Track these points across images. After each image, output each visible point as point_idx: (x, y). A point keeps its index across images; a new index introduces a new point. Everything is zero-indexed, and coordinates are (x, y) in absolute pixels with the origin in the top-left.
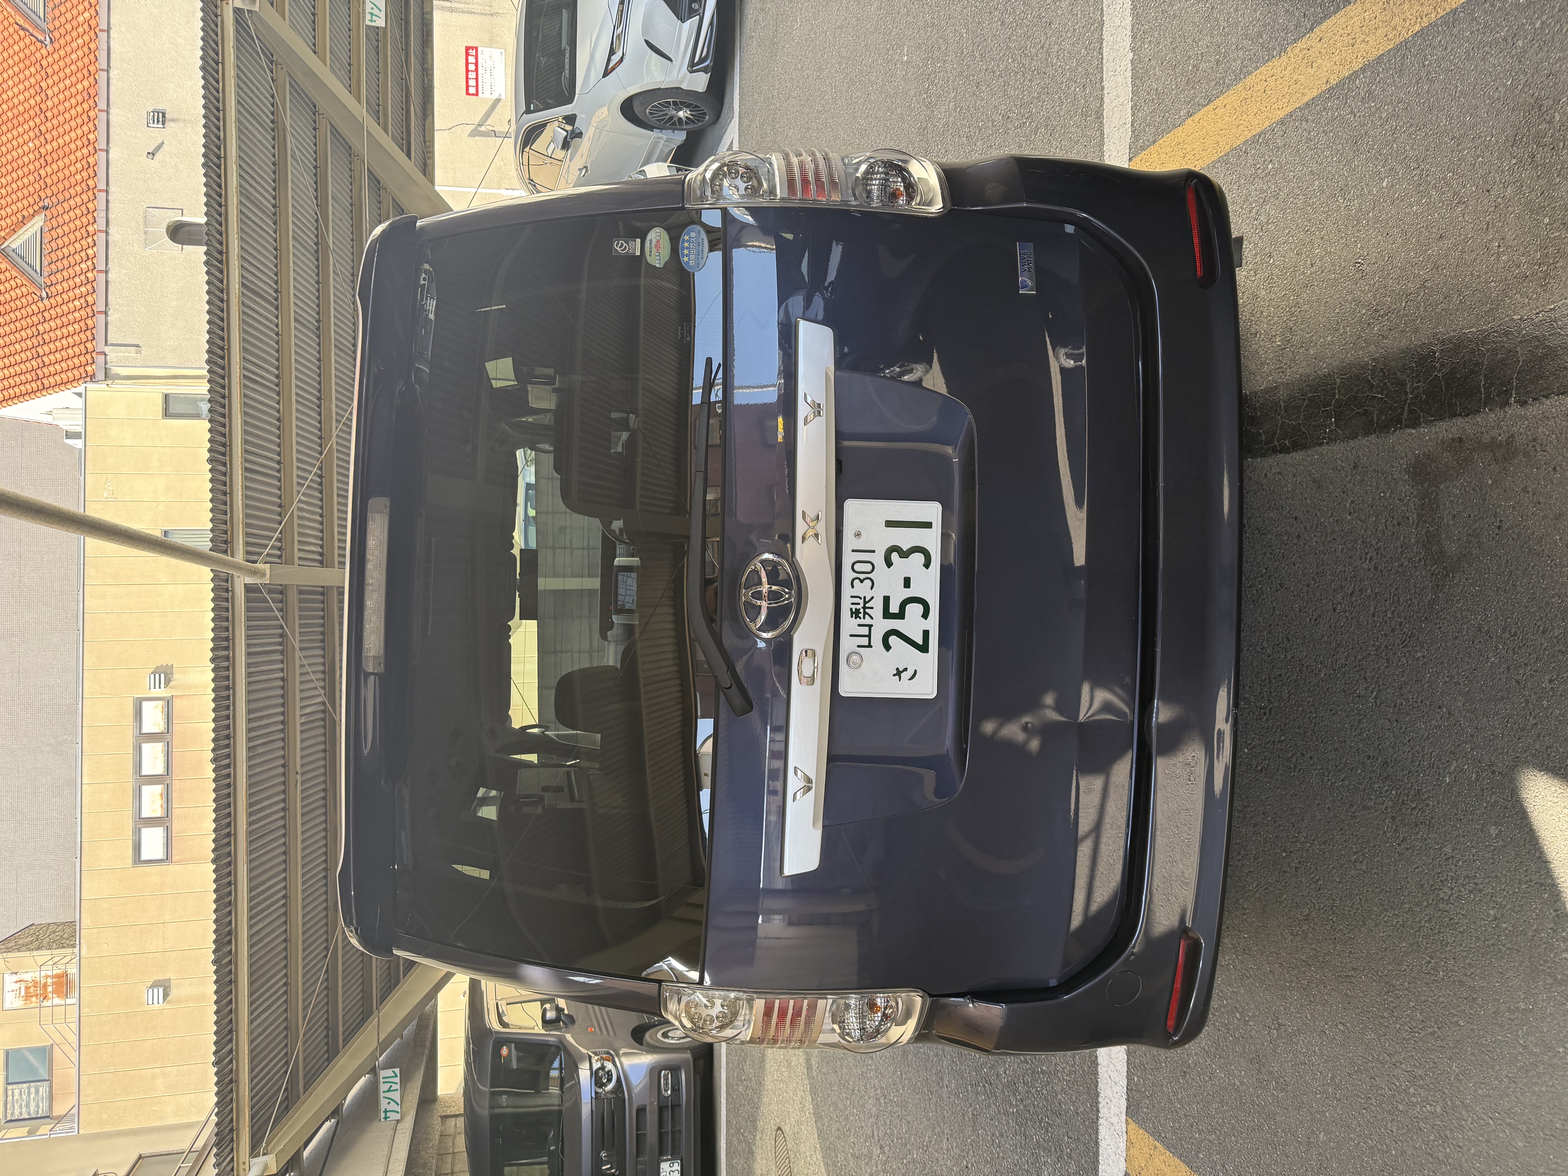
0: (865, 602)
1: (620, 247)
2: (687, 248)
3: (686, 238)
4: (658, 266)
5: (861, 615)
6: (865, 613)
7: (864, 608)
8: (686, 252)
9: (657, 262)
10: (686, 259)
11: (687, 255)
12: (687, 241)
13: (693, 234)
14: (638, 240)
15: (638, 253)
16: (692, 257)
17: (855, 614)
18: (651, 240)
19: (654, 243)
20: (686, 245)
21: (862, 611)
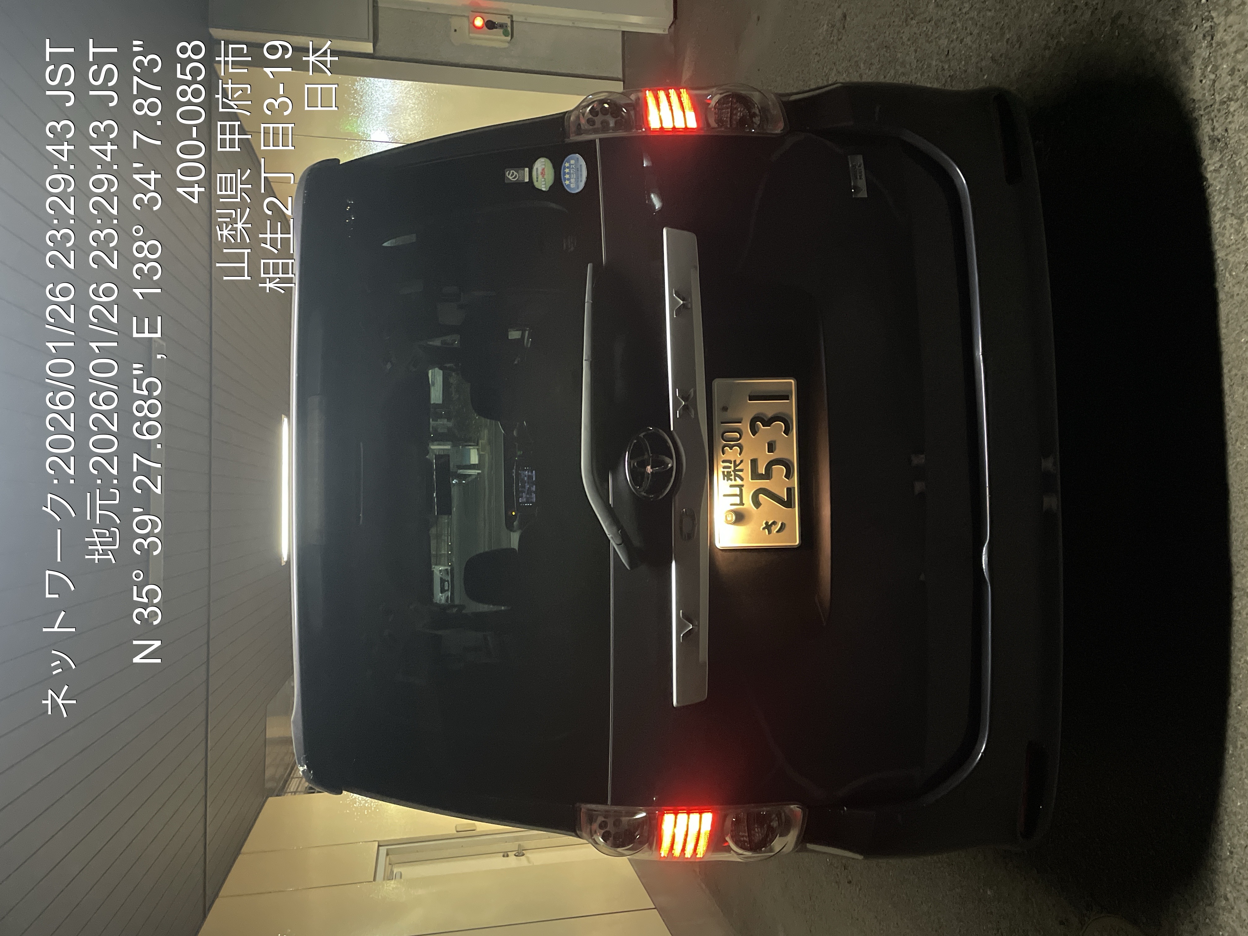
0: (736, 466)
1: (512, 175)
2: (568, 173)
4: (544, 189)
5: (732, 477)
6: (736, 475)
7: (735, 471)
8: (567, 176)
9: (543, 186)
10: (567, 182)
11: (568, 179)
12: (568, 168)
13: (572, 162)
14: (527, 169)
15: (527, 180)
16: (573, 180)
18: (537, 169)
19: (540, 171)
20: (567, 170)
21: (732, 473)
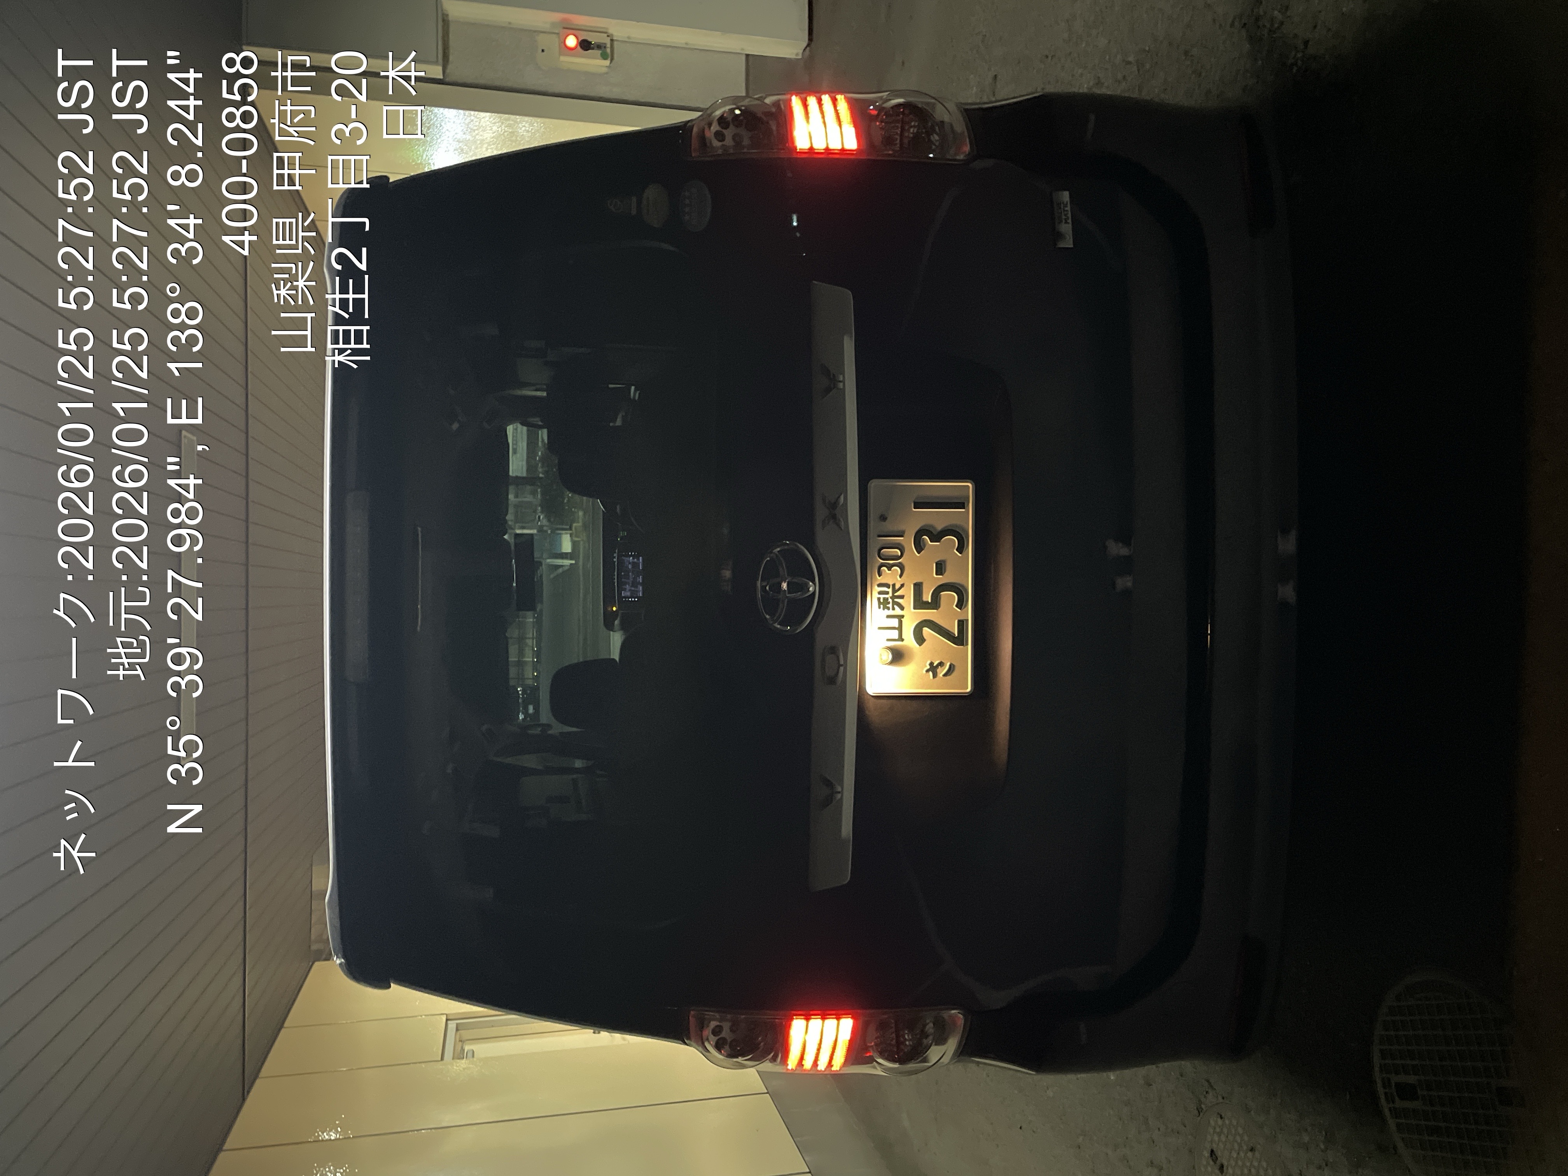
0: (894, 591)
1: (615, 206)
2: (688, 205)
3: (687, 194)
4: (656, 224)
5: (890, 606)
6: (894, 603)
7: (893, 597)
8: (687, 210)
9: (655, 221)
10: (687, 217)
11: (689, 213)
12: (688, 198)
13: (694, 191)
14: (634, 199)
15: (634, 212)
16: (694, 215)
17: (884, 604)
18: (648, 198)
19: (651, 201)
20: (687, 202)
21: (890, 600)
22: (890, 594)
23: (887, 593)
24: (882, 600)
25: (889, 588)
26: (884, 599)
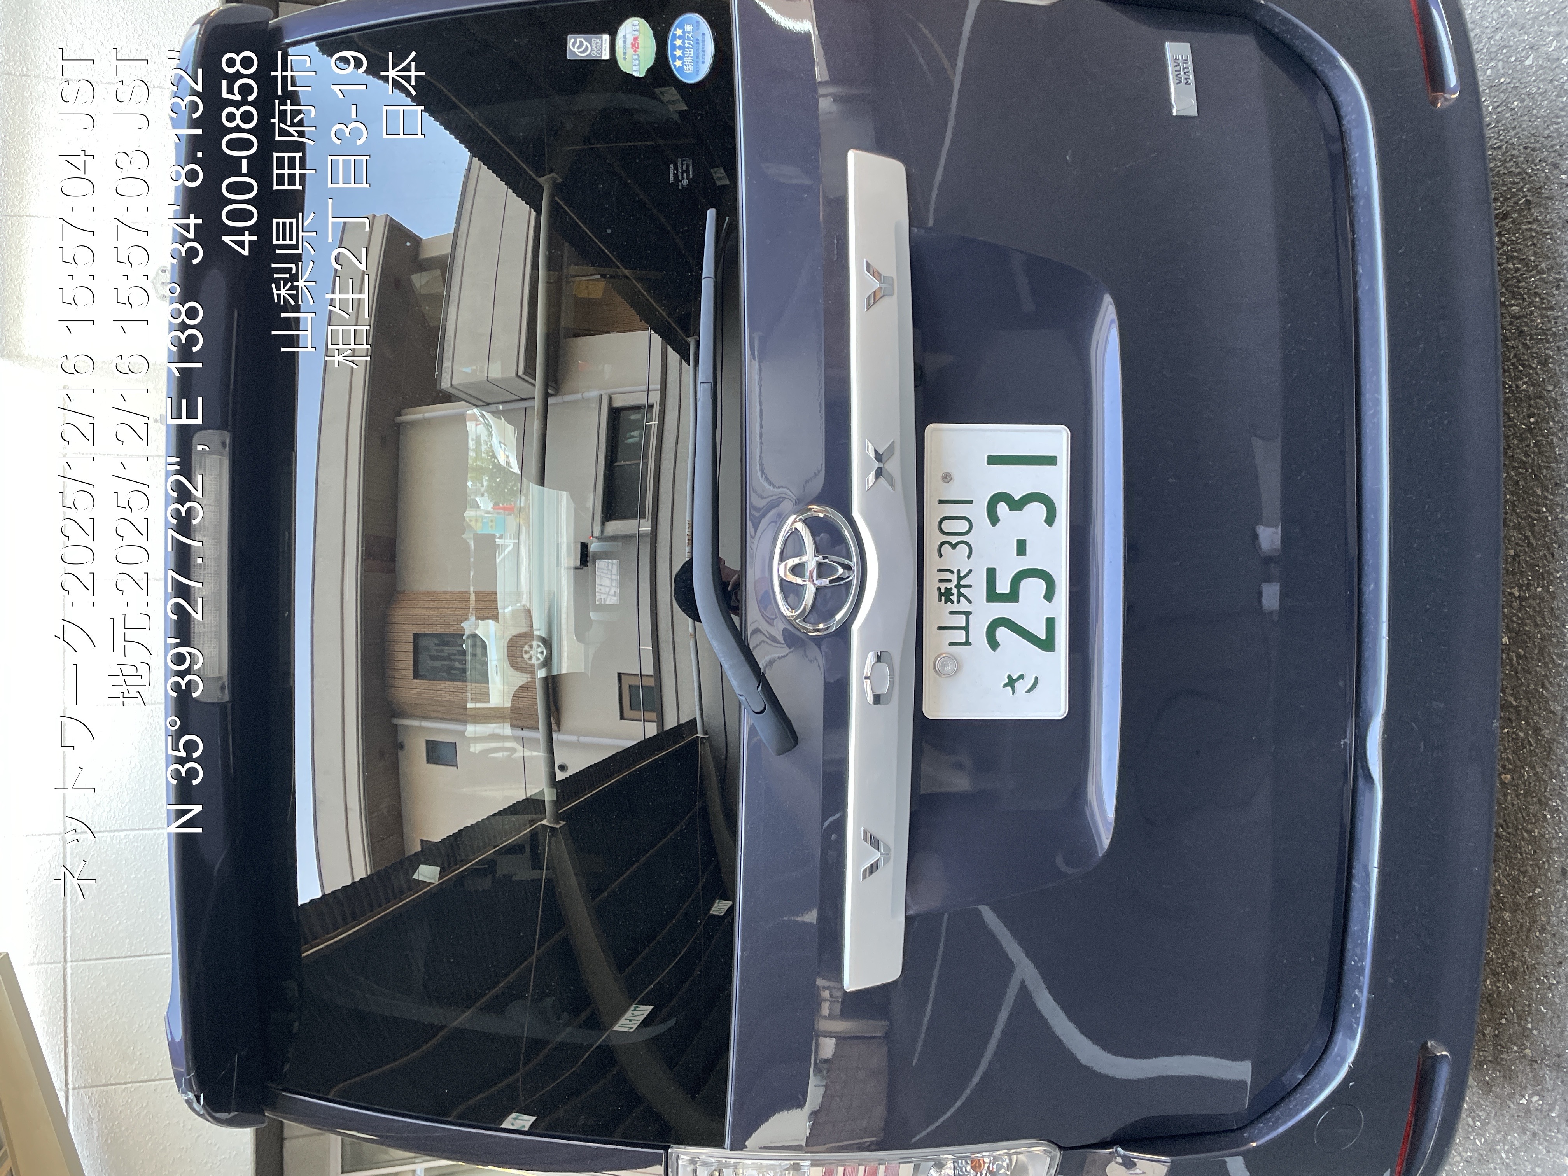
0: (960, 578)
2: (680, 47)
3: (679, 31)
4: (636, 75)
5: (954, 598)
6: (960, 594)
7: (958, 586)
8: (678, 51)
9: (635, 66)
10: (679, 64)
11: (681, 56)
12: (680, 37)
13: (688, 27)
16: (688, 61)
17: (945, 595)
18: (624, 38)
19: (629, 41)
20: (678, 42)
21: (955, 591)
22: (955, 582)
23: (950, 581)
24: (943, 591)
25: (953, 572)
26: (946, 588)
